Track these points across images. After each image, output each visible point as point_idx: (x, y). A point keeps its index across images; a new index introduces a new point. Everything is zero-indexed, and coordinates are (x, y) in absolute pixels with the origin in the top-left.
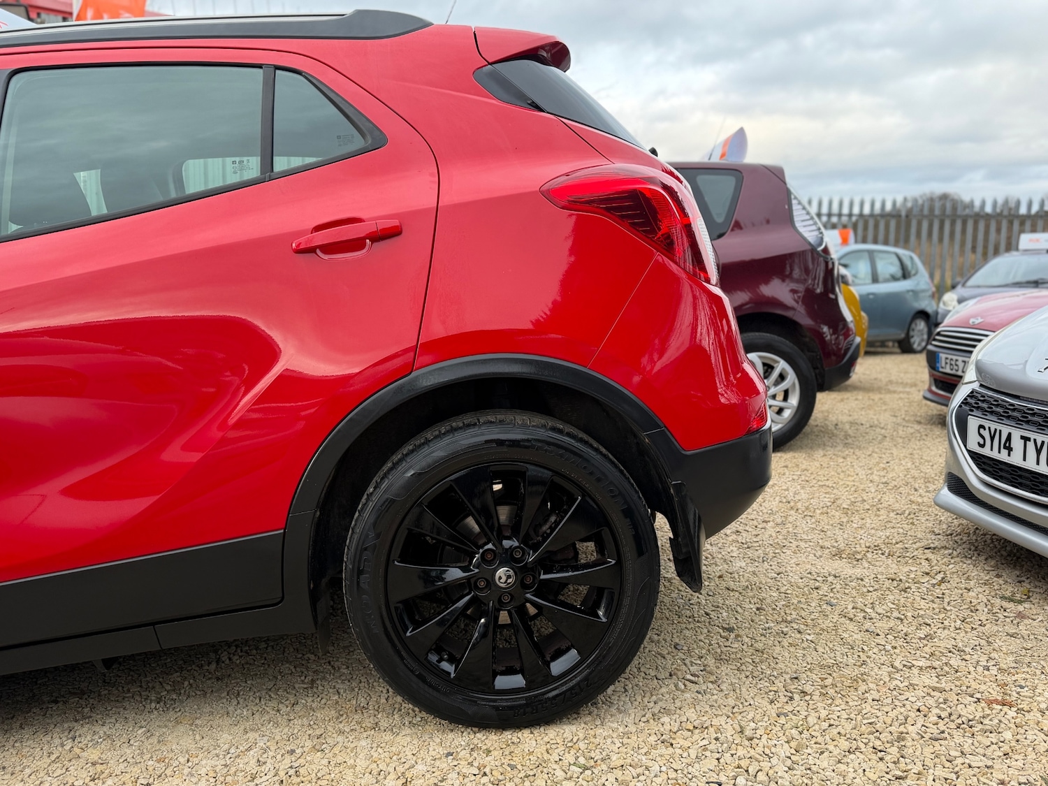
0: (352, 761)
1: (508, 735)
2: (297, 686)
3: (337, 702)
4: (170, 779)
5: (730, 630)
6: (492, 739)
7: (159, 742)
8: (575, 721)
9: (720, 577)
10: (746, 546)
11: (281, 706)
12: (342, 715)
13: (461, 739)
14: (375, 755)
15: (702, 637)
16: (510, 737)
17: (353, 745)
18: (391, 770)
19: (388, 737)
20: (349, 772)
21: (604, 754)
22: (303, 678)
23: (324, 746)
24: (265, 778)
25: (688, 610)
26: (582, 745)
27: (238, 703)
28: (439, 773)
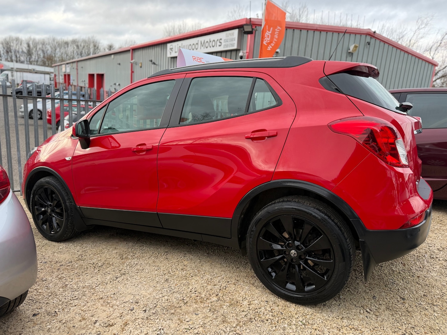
0: (240, 291)
1: (288, 303)
2: (242, 262)
3: (249, 272)
4: (197, 277)
5: (403, 299)
6: (282, 302)
7: (201, 265)
8: (313, 308)
9: (418, 277)
10: (445, 267)
11: (234, 267)
12: (247, 277)
13: (273, 298)
14: (247, 292)
15: (388, 298)
16: (288, 304)
17: (244, 287)
18: (248, 299)
19: (254, 288)
20: (238, 294)
21: (314, 322)
22: (245, 261)
23: (237, 284)
24: (217, 287)
25: (391, 285)
26: (308, 317)
27: (225, 262)
28: (260, 306)
